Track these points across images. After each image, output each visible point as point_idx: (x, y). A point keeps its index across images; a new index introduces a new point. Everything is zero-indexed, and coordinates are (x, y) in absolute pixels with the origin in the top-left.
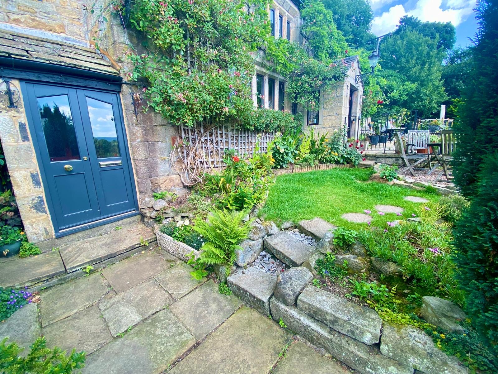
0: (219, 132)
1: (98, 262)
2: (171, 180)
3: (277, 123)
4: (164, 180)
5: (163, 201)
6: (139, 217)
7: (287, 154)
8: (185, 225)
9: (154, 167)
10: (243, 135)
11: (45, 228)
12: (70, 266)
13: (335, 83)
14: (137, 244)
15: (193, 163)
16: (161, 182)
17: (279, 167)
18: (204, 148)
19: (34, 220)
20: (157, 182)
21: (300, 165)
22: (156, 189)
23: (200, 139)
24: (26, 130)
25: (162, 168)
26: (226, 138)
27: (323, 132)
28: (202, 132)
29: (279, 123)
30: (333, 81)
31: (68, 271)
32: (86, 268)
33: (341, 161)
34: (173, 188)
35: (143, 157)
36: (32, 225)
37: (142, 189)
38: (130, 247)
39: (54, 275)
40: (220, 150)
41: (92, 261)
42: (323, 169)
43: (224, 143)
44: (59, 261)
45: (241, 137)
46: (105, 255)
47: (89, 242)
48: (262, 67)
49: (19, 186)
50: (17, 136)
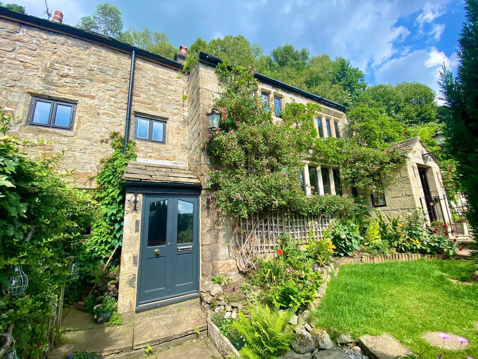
0: (273, 219)
1: (157, 343)
2: (229, 265)
3: (334, 208)
4: (222, 265)
5: (219, 286)
6: (198, 299)
7: (350, 240)
8: (232, 318)
9: (216, 252)
10: (298, 220)
11: (130, 302)
12: (137, 343)
13: (395, 166)
14: (190, 331)
15: (248, 248)
16: (220, 266)
17: (342, 254)
18: (259, 234)
19: (126, 293)
20: (217, 266)
21: (371, 253)
22: (216, 272)
23: (255, 226)
24: (139, 225)
25: (223, 252)
26: (280, 224)
27: (394, 215)
28: (258, 220)
29: (336, 207)
30: (392, 165)
31: (135, 348)
32: (146, 347)
33: (429, 251)
34: (230, 272)
35: (208, 242)
36: (123, 297)
37: (204, 272)
38: (185, 332)
39: (124, 349)
40: (274, 235)
41: (153, 342)
42: (404, 259)
43: (279, 229)
44: (131, 335)
45: (296, 222)
46: (163, 337)
47: (156, 320)
48: (313, 160)
49: (124, 265)
50: (133, 229)
